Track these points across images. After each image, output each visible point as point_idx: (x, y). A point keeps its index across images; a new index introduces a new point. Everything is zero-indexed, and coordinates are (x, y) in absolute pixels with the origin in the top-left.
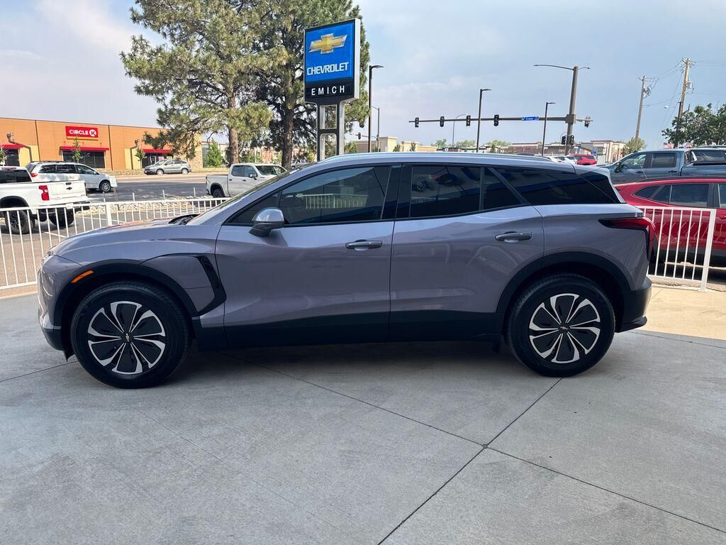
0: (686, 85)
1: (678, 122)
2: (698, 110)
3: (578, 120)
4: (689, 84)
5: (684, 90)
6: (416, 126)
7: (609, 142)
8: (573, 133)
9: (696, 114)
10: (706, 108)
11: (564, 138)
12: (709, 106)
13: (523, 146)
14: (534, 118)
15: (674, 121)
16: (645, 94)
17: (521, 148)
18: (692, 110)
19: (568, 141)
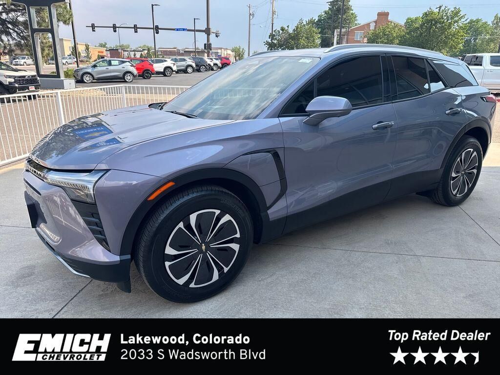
0: (274, 13)
1: (272, 36)
2: (283, 29)
3: (212, 32)
4: (275, 11)
5: (273, 16)
6: (94, 31)
7: (221, 49)
8: (211, 42)
9: (281, 32)
10: (286, 28)
11: (205, 45)
12: (288, 27)
13: (168, 50)
14: (184, 30)
15: (270, 36)
16: (251, 17)
17: (165, 51)
18: (279, 29)
19: (208, 46)
